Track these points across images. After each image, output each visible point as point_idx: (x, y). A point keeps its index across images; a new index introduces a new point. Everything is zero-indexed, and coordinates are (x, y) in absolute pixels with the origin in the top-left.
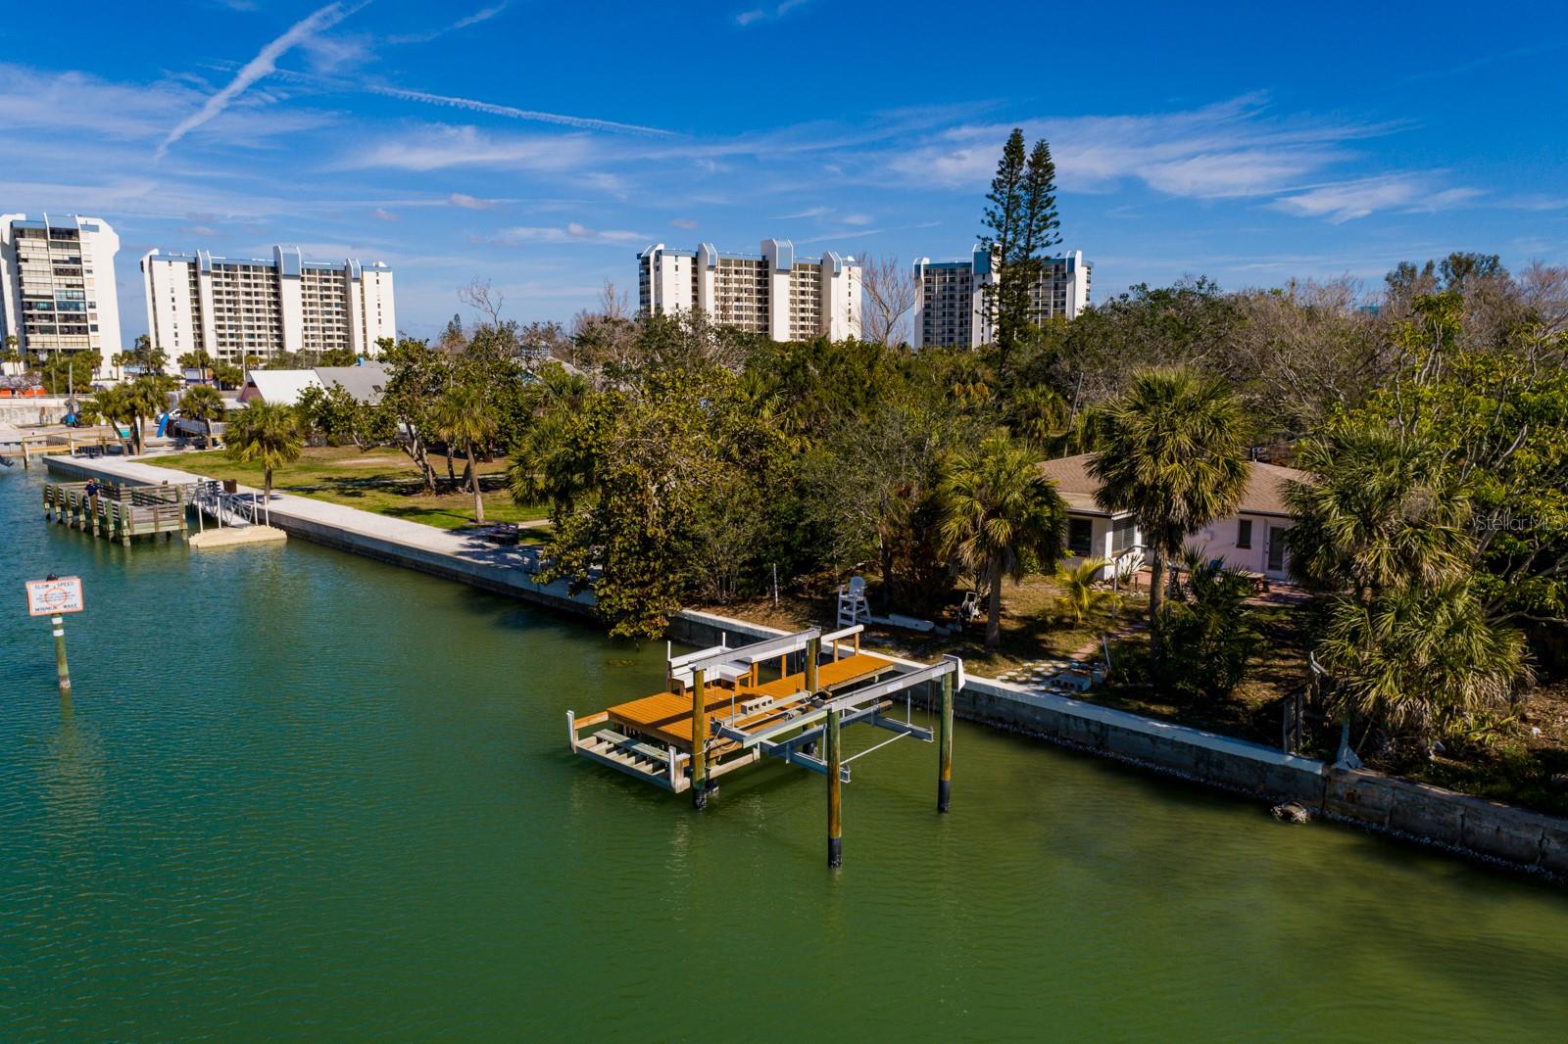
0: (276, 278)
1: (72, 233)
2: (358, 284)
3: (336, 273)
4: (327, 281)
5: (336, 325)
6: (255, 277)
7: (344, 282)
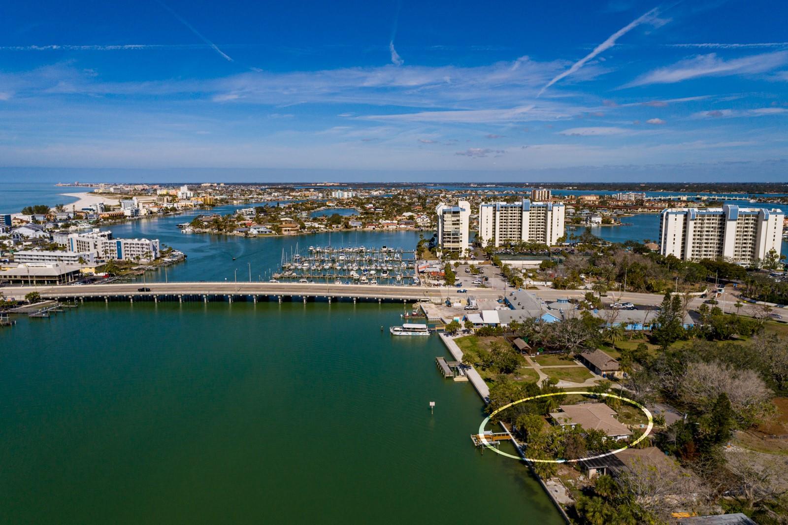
0: (521, 211)
1: (458, 212)
2: (551, 212)
3: (543, 207)
4: (540, 210)
5: (541, 227)
6: (514, 210)
7: (546, 211)
